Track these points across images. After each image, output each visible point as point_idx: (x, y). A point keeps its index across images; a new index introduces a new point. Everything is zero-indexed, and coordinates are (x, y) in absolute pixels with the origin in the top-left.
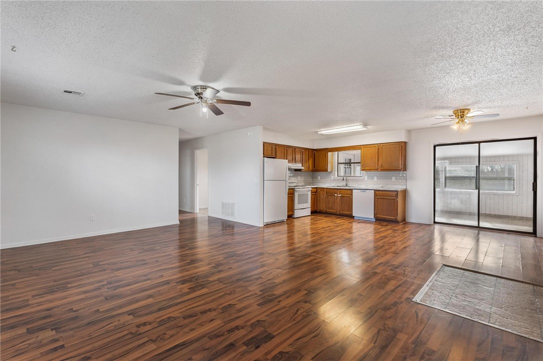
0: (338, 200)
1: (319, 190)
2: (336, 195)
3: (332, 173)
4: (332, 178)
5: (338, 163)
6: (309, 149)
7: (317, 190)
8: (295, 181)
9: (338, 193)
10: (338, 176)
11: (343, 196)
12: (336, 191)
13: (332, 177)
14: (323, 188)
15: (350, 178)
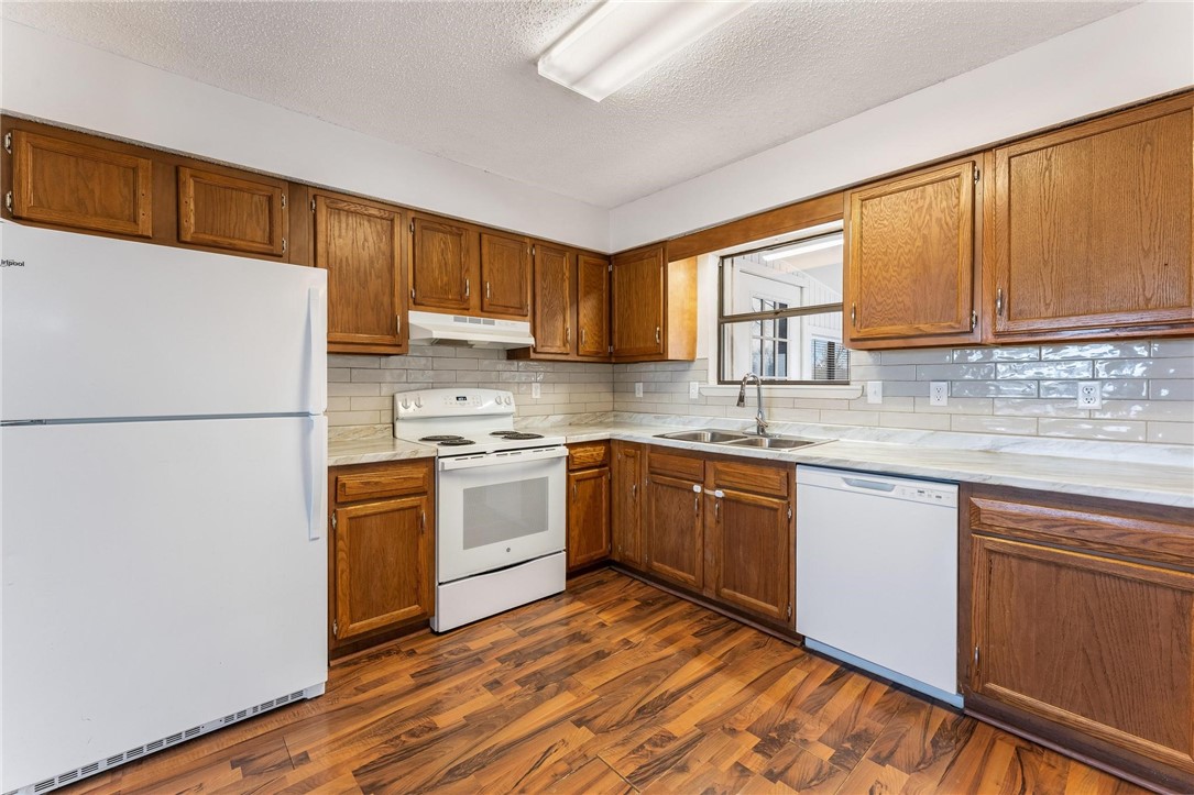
0: (710, 519)
1: (618, 455)
2: (697, 488)
3: (696, 365)
4: (694, 394)
5: (723, 319)
6: (578, 252)
7: (609, 454)
8: (502, 409)
9: (711, 480)
10: (721, 382)
11: (738, 501)
12: (698, 464)
13: (695, 388)
14: (638, 446)
15: (778, 391)
